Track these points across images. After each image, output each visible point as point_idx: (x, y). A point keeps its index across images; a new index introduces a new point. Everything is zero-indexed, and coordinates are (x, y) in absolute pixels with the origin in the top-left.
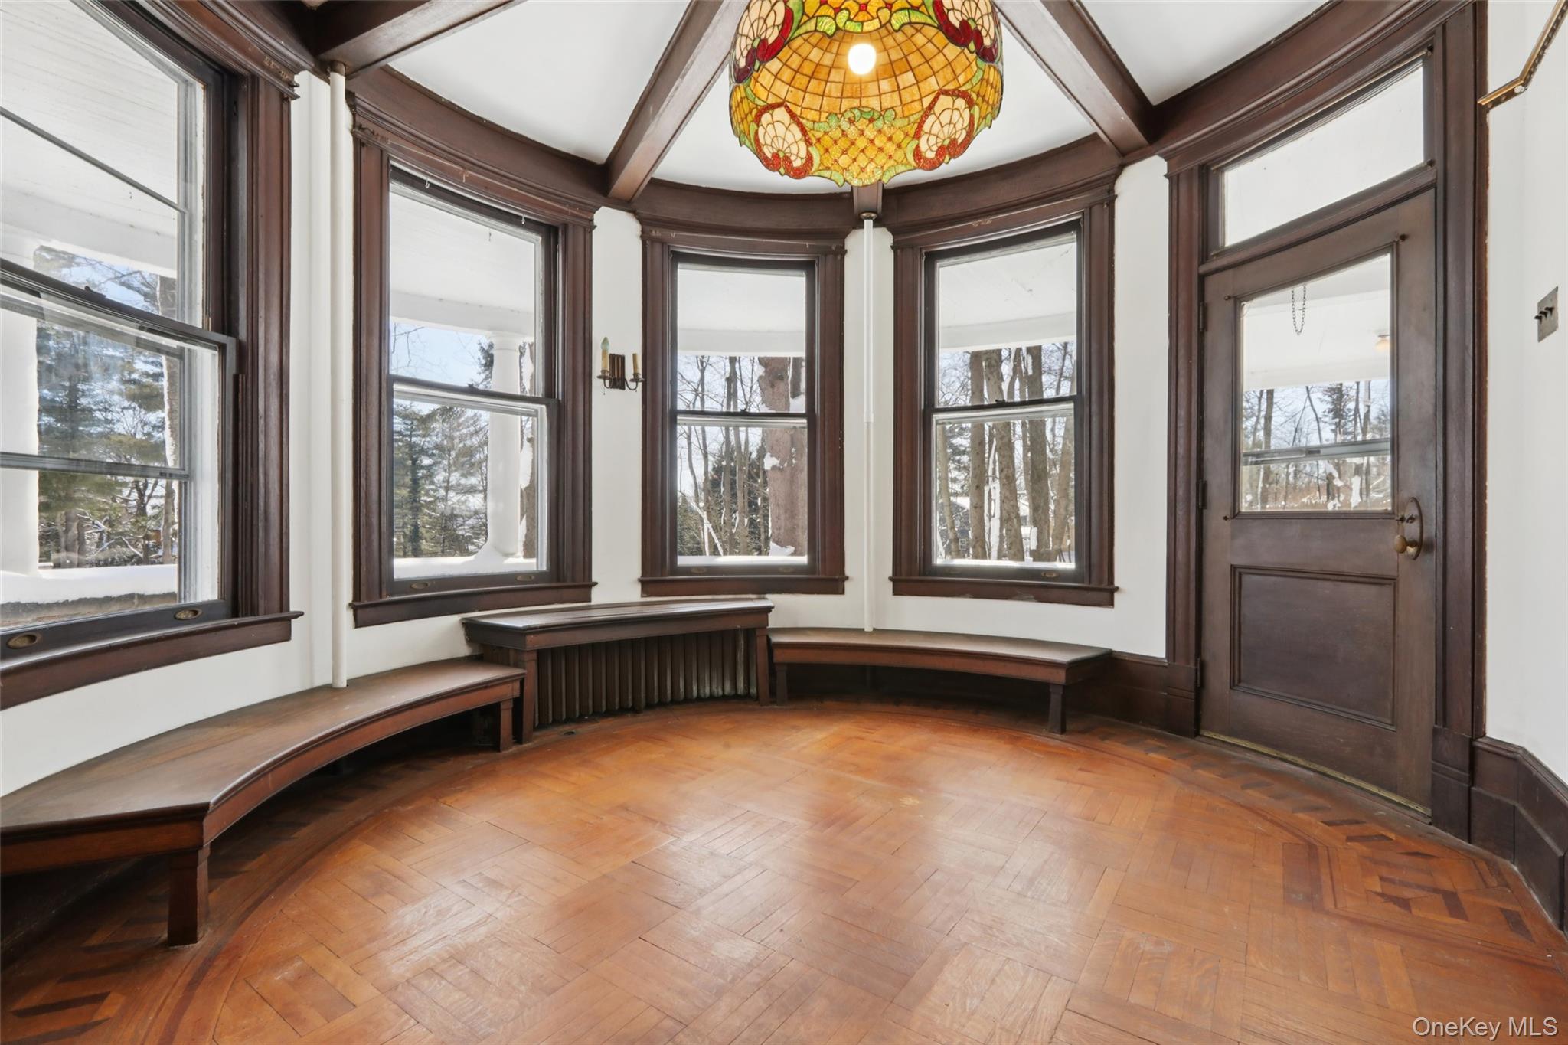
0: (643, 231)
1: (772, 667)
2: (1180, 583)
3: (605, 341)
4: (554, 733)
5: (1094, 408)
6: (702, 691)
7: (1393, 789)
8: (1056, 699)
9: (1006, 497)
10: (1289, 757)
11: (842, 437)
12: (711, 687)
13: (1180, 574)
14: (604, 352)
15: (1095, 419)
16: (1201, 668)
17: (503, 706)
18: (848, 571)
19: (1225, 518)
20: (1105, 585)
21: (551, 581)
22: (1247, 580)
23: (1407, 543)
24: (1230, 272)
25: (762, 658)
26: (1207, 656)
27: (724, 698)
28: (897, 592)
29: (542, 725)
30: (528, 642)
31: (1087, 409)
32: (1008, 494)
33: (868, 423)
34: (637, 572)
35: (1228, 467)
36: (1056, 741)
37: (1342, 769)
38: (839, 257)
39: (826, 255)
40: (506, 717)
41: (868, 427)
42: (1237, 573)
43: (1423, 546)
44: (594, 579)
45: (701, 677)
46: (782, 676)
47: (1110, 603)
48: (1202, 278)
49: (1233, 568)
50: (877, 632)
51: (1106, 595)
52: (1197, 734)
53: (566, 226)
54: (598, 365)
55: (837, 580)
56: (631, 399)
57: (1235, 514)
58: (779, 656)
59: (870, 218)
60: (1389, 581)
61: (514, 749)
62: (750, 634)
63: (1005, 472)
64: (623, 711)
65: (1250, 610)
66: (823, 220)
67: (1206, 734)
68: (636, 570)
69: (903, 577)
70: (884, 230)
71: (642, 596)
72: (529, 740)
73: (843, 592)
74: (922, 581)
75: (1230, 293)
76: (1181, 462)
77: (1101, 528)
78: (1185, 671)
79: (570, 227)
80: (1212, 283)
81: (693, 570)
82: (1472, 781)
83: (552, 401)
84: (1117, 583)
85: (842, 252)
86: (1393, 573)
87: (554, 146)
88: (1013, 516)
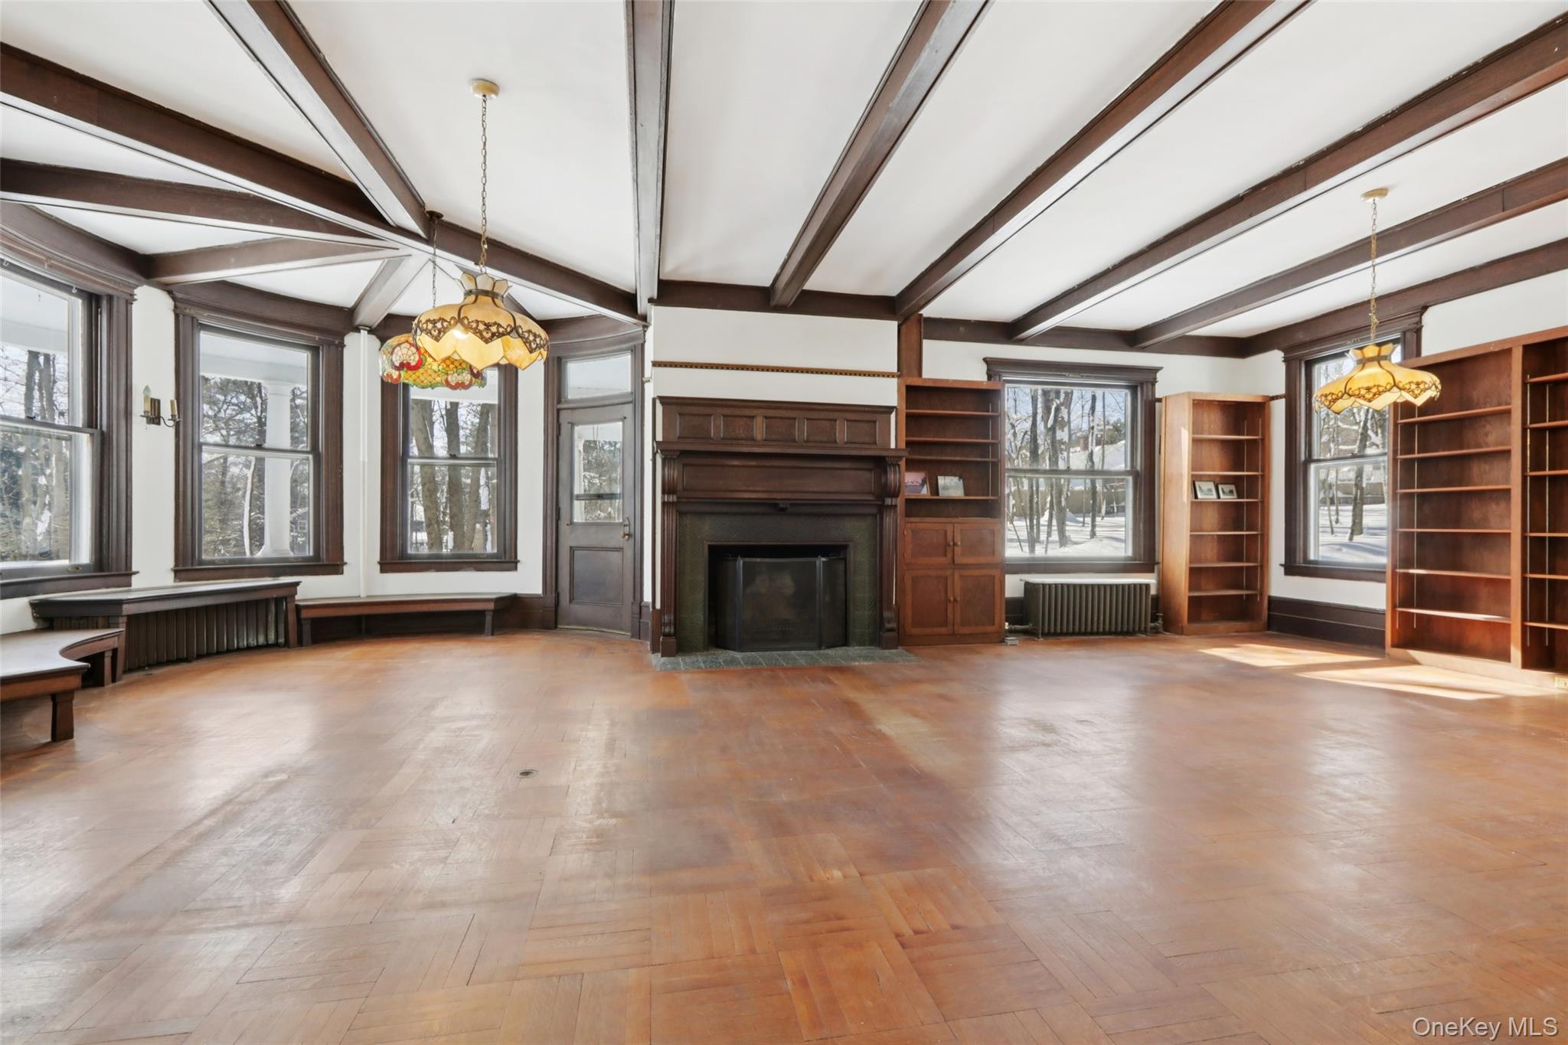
0: (176, 307)
1: (299, 620)
2: (548, 557)
3: (147, 389)
4: (136, 676)
5: (508, 466)
6: (241, 644)
7: (622, 630)
8: (489, 618)
9: (428, 507)
10: (590, 628)
11: (342, 469)
12: (247, 640)
13: (549, 552)
14: (146, 398)
15: (508, 473)
16: (558, 595)
17: (106, 654)
18: (346, 559)
19: (568, 525)
20: (513, 560)
21: (94, 572)
22: (576, 553)
23: (625, 535)
24: (570, 411)
25: (292, 618)
26: (560, 590)
27: (258, 647)
28: (383, 571)
29: (129, 670)
30: (124, 609)
31: (503, 466)
32: (429, 504)
33: (364, 462)
34: (171, 563)
35: (569, 501)
36: (490, 638)
37: (608, 628)
38: (340, 349)
39: (329, 346)
40: (107, 661)
41: (364, 465)
42: (572, 550)
43: (629, 535)
44: (134, 569)
45: (240, 633)
46: (307, 629)
47: (516, 569)
48: (558, 411)
49: (571, 548)
50: (368, 597)
51: (513, 565)
52: (556, 627)
53: (110, 298)
54: (139, 407)
55: (338, 565)
56: (165, 434)
57: (571, 523)
58: (304, 614)
59: (364, 330)
60: (620, 549)
61: (111, 685)
62: (278, 601)
63: (427, 486)
64: (179, 660)
65: (577, 567)
66: (326, 321)
67: (560, 627)
68: (170, 562)
69: (387, 561)
70: (374, 337)
71: (175, 581)
72: (119, 680)
73: (342, 573)
74: (401, 563)
75: (569, 420)
76: (549, 497)
77: (511, 528)
78: (551, 597)
79: (115, 299)
80: (563, 414)
81: (217, 562)
82: (640, 618)
83: (96, 432)
84: (519, 558)
85: (342, 345)
86: (622, 546)
87: (104, 237)
88: (433, 522)
